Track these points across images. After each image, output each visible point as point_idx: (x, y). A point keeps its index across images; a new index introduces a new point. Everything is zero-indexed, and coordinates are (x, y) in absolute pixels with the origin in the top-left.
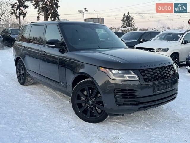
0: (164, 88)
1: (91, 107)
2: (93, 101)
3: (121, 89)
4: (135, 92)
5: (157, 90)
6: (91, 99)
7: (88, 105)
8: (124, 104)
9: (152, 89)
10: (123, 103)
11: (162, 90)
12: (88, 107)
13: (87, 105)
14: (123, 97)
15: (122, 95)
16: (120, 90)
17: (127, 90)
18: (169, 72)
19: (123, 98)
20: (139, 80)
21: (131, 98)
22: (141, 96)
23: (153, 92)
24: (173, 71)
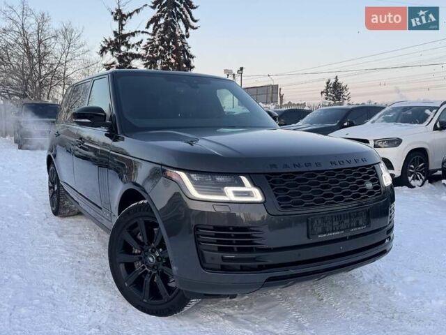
0: (343, 226)
1: (153, 272)
2: (157, 258)
3: (214, 227)
4: (254, 234)
5: (320, 230)
6: (153, 252)
7: (146, 269)
8: (224, 269)
9: (305, 228)
10: (222, 266)
11: (336, 231)
12: (146, 271)
13: (144, 267)
14: (219, 247)
15: (218, 242)
16: (212, 228)
17: (231, 229)
18: (362, 183)
19: (221, 250)
20: (263, 203)
21: (240, 250)
22: (272, 247)
23: (308, 237)
24: (373, 181)
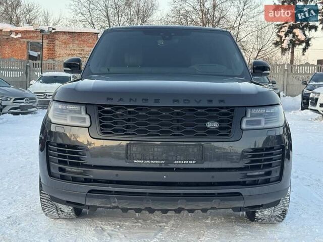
3: (58, 144)
4: (80, 152)
8: (62, 178)
10: (60, 175)
11: (157, 160)
14: (59, 160)
15: (59, 156)
17: (66, 146)
19: (60, 162)
20: (88, 128)
